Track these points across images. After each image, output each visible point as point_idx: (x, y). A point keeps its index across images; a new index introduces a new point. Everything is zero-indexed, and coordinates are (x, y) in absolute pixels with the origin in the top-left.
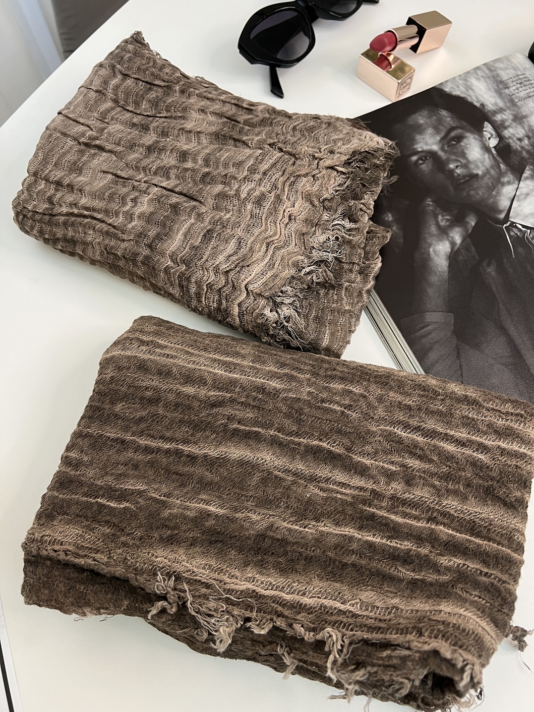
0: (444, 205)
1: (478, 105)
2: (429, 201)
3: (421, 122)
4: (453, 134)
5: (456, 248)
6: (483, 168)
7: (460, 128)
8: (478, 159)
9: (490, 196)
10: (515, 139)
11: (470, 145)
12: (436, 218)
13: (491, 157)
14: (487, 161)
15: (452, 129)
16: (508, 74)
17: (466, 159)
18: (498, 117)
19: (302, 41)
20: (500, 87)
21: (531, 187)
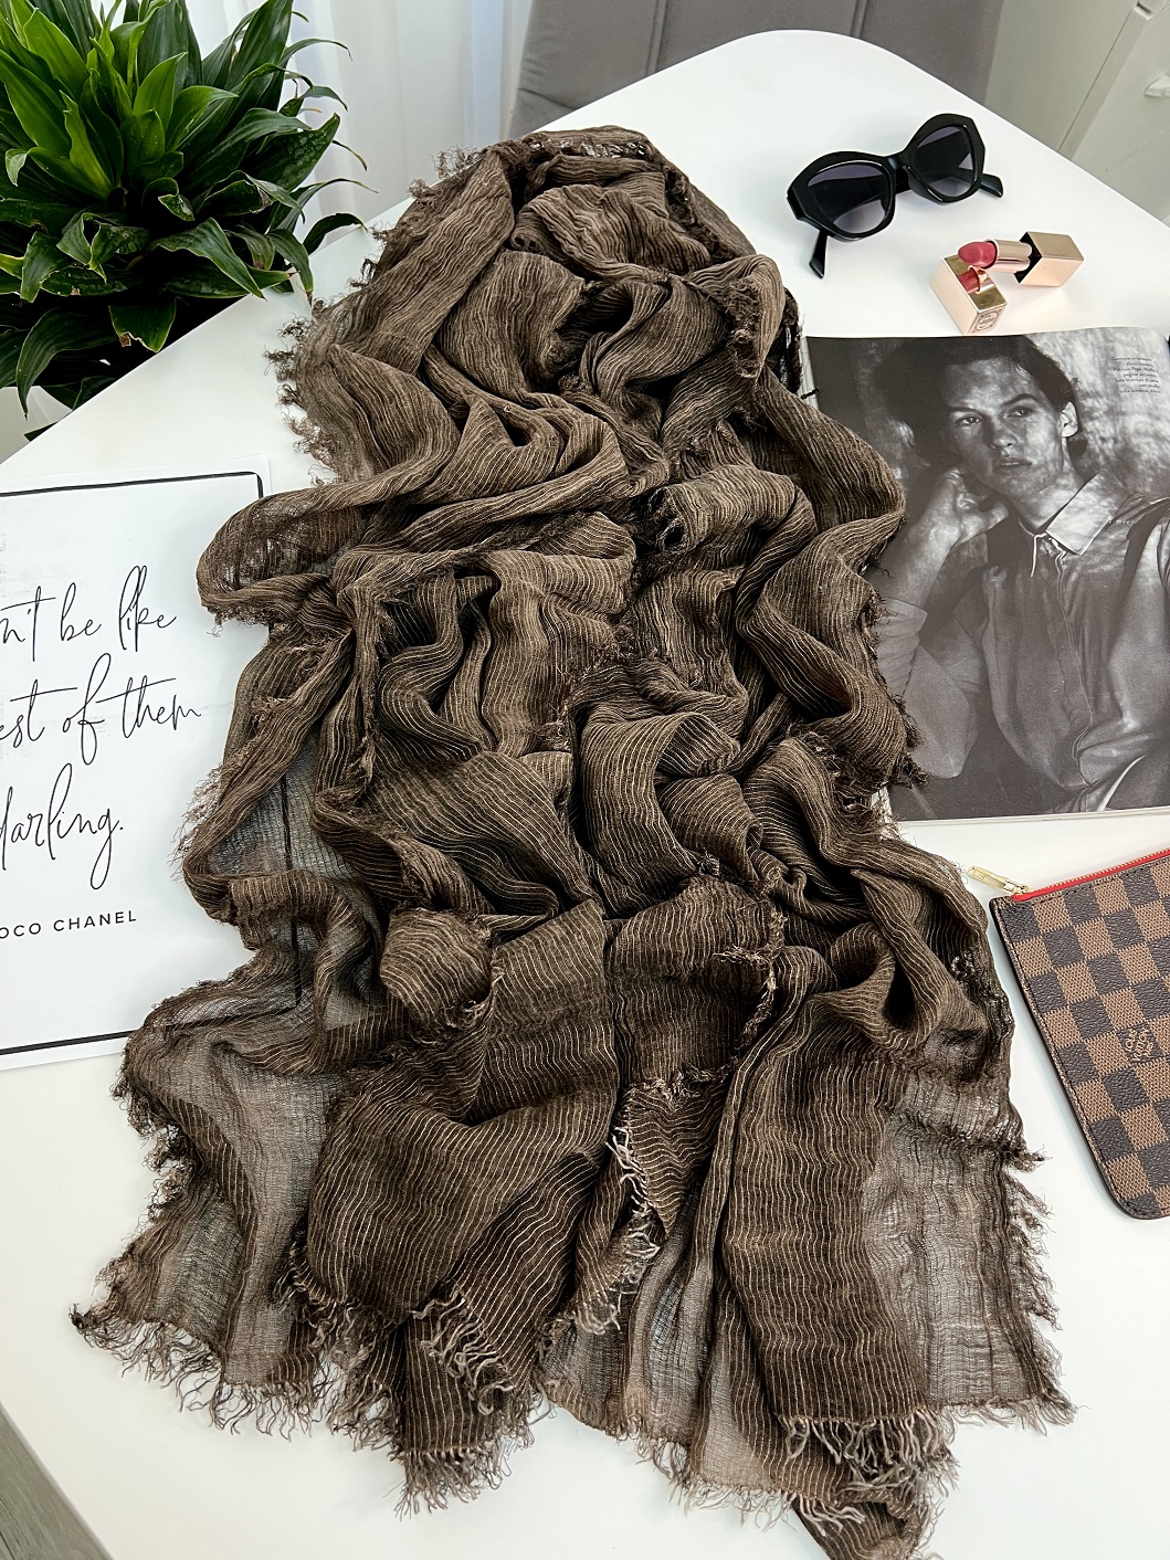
0: (972, 483)
1: (1070, 378)
2: (955, 473)
3: (988, 373)
4: (1021, 403)
5: (964, 541)
6: (1040, 458)
7: (1034, 399)
8: (1040, 444)
9: (1035, 495)
10: (1097, 436)
11: (1038, 424)
12: (956, 494)
13: (1057, 449)
14: (1051, 450)
15: (1024, 396)
16: (1126, 352)
17: (1026, 440)
18: (1089, 403)
19: (875, 212)
20: (1110, 365)
21: (1091, 502)
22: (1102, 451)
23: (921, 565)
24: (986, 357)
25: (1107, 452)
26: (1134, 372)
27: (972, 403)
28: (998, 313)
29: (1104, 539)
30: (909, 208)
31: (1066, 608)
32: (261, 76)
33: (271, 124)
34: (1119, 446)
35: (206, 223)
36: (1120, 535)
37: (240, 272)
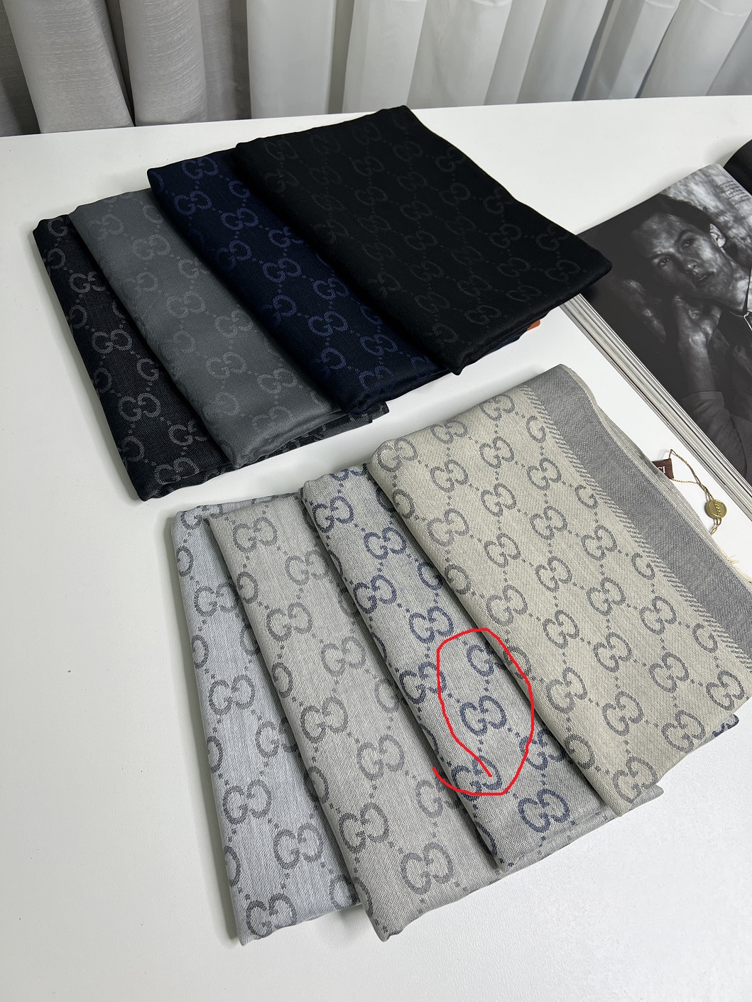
0: (692, 301)
1: (701, 208)
2: (678, 299)
3: (655, 227)
4: (684, 237)
5: (710, 338)
6: (716, 267)
7: (690, 231)
8: (711, 258)
9: (728, 290)
10: (739, 238)
11: (701, 246)
12: (687, 312)
13: (722, 256)
14: (719, 260)
15: (683, 233)
17: (701, 259)
18: (722, 219)
20: (718, 191)
22: (747, 246)
23: (699, 364)
24: (647, 217)
26: (732, 191)
27: (659, 250)
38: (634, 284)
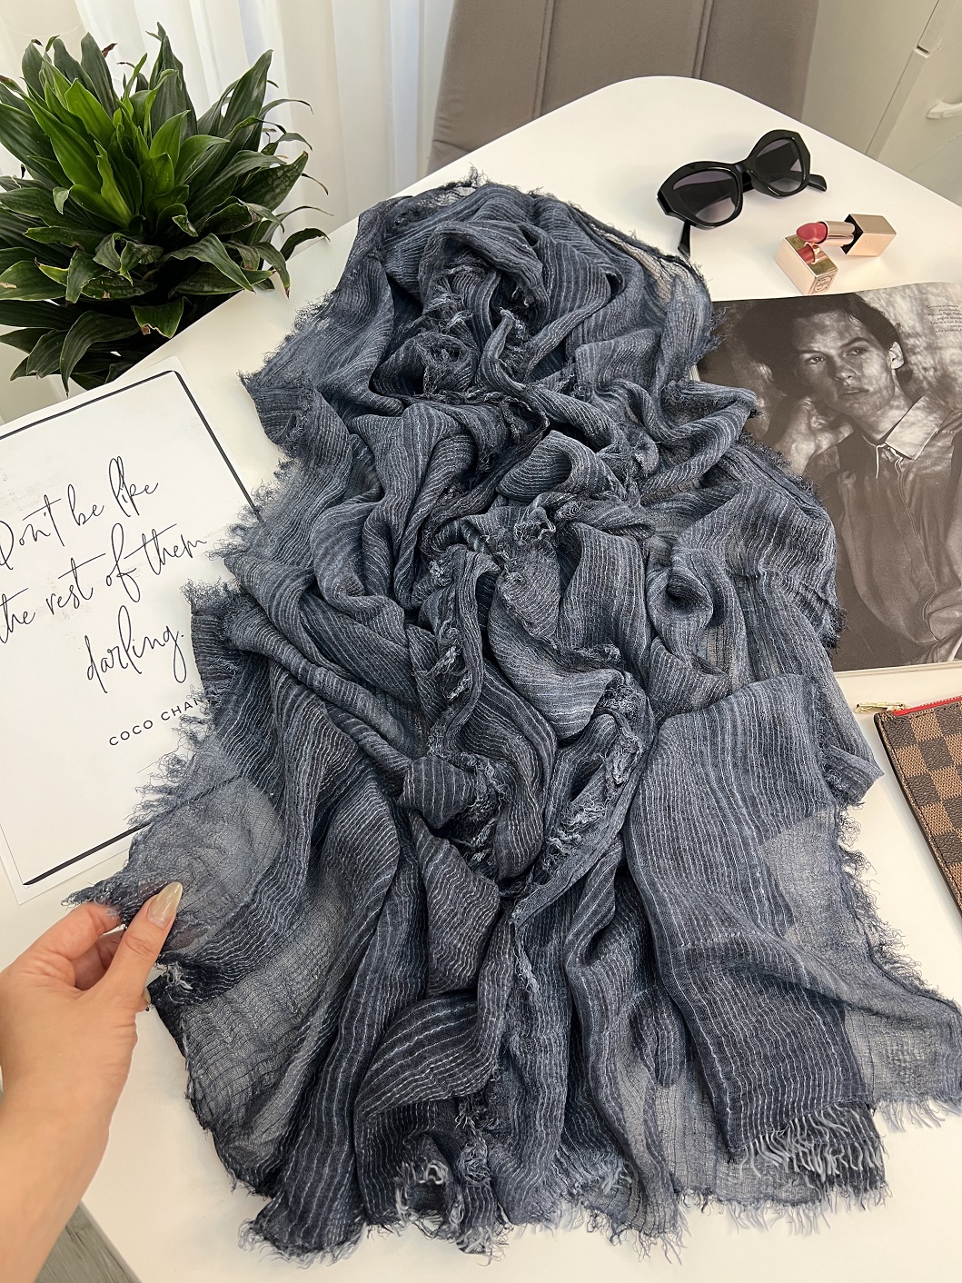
0: (822, 408)
1: (894, 323)
2: (808, 401)
3: (828, 323)
4: (856, 344)
5: (820, 452)
6: (876, 386)
7: (866, 341)
8: (875, 376)
9: (874, 414)
10: (920, 367)
11: (871, 360)
12: (810, 417)
13: (889, 378)
14: (884, 380)
15: (858, 339)
16: (939, 301)
17: (862, 372)
18: (911, 341)
19: (727, 207)
20: (925, 311)
21: (920, 418)
22: (925, 378)
24: (825, 311)
25: (929, 378)
26: (945, 316)
27: (816, 347)
28: (831, 277)
29: (933, 446)
30: (754, 204)
31: (907, 501)
32: (244, 127)
33: (256, 161)
34: (939, 373)
35: (208, 237)
36: (948, 441)
37: (234, 272)
38: (764, 370)
